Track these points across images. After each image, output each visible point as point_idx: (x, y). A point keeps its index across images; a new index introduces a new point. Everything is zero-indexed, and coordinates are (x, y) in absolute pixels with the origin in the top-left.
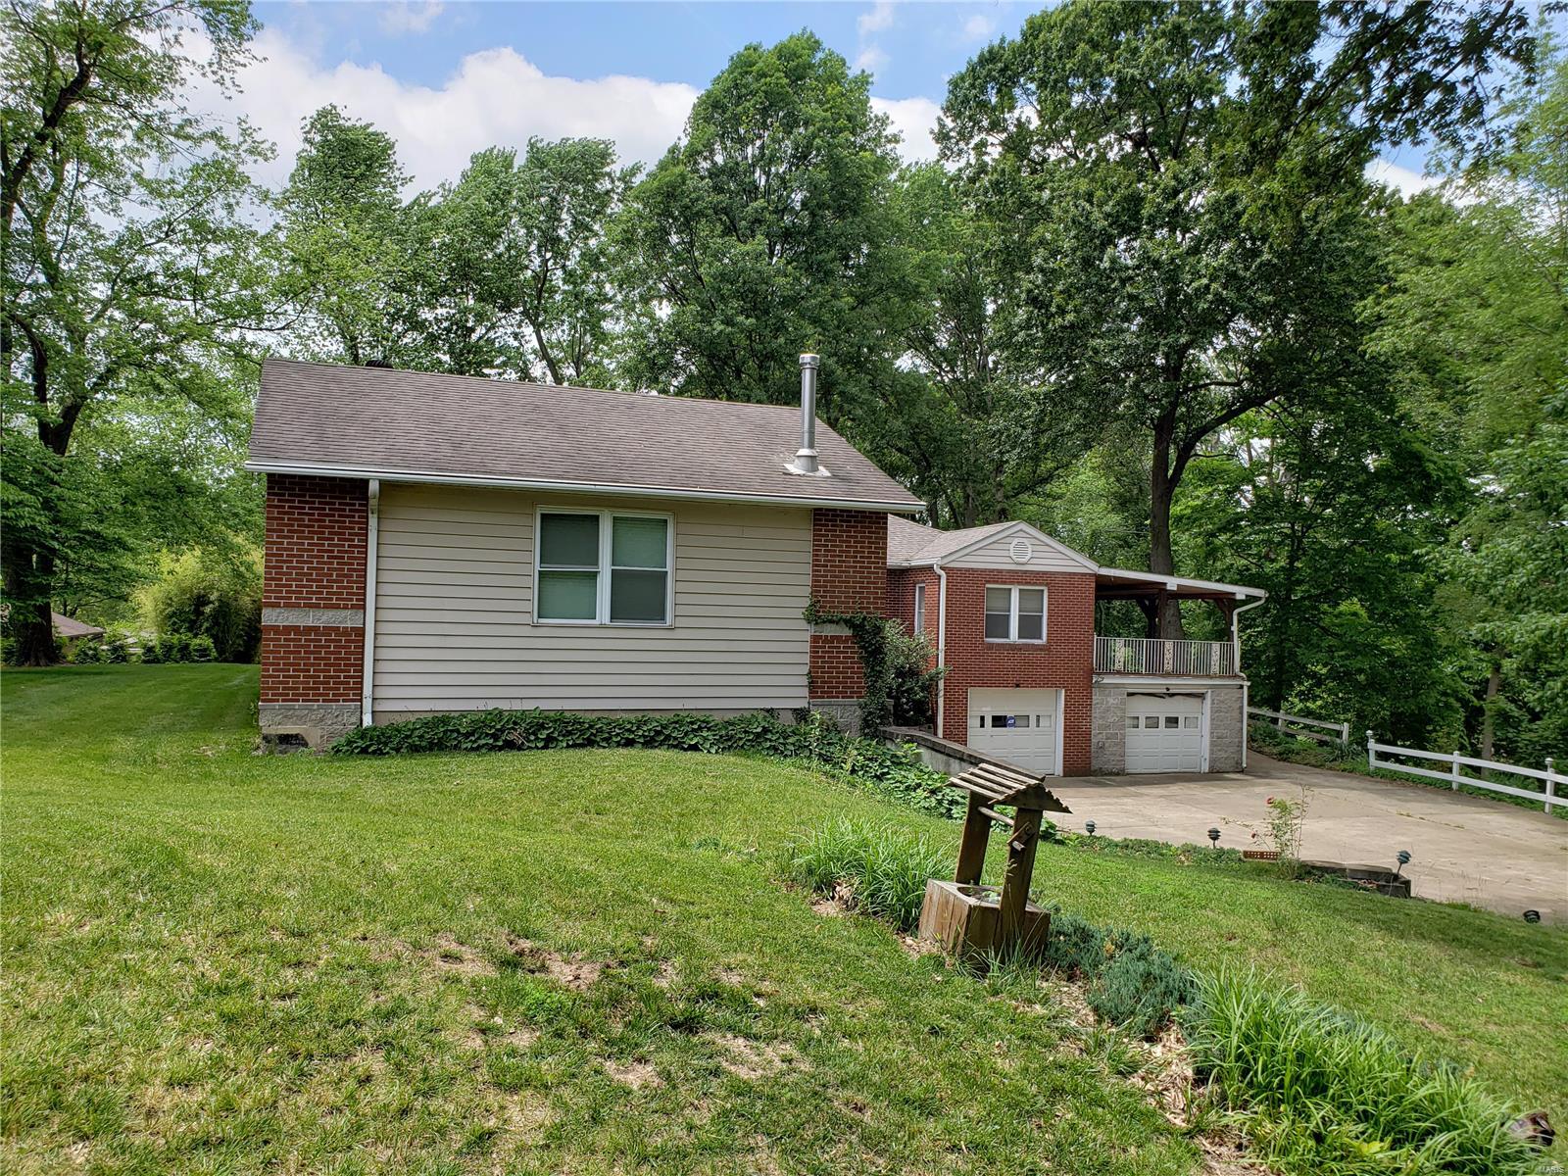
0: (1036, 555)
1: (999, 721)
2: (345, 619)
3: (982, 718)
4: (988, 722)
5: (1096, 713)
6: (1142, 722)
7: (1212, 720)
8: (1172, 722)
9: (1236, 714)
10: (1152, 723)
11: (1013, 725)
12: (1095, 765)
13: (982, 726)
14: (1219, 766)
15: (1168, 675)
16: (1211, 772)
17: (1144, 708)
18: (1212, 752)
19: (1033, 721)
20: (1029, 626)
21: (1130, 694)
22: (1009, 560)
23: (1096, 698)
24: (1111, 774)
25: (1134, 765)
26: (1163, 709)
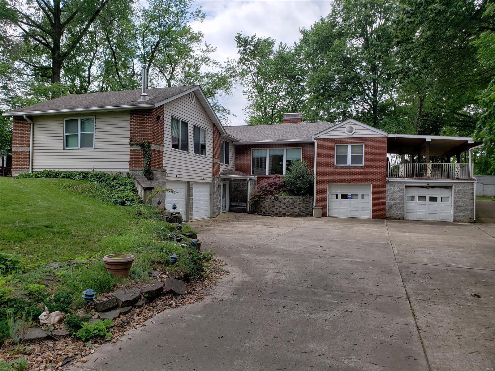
0: (357, 131)
1: (344, 197)
2: (25, 149)
3: (337, 195)
4: (339, 196)
5: (388, 194)
6: (416, 198)
7: (455, 198)
8: (434, 199)
9: (470, 196)
10: (422, 198)
11: (351, 198)
12: (388, 215)
13: (337, 198)
14: (458, 219)
15: (429, 178)
16: (454, 221)
17: (417, 193)
18: (455, 213)
19: (360, 197)
20: (356, 159)
21: (406, 187)
22: (345, 134)
23: (388, 187)
24: (396, 219)
25: (412, 216)
26: (428, 193)
